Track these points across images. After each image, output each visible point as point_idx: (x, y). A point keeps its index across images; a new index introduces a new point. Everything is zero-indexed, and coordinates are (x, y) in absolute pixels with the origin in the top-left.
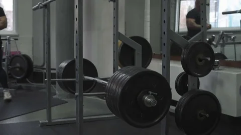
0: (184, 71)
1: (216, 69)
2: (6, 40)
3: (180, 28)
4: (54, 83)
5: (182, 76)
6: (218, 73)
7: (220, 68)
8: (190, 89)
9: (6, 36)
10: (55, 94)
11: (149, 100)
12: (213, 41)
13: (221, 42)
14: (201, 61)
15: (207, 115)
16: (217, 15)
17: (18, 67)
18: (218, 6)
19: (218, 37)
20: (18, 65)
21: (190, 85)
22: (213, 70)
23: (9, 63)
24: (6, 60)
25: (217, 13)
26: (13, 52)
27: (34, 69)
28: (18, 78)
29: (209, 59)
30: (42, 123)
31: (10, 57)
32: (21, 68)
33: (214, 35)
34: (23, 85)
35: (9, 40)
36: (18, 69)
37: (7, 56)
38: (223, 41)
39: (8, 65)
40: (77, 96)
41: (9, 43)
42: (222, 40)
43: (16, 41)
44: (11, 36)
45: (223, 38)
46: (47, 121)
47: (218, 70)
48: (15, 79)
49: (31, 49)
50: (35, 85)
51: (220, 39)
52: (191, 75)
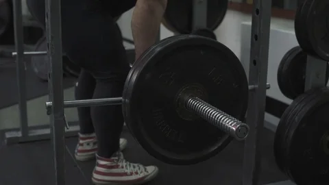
30: (10, 138)
52: (315, 54)
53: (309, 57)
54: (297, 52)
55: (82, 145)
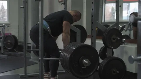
0: (104, 45)
1: (124, 44)
2: (2, 26)
3: (105, 20)
4: (30, 52)
5: (103, 48)
6: (124, 46)
7: (126, 44)
8: (107, 56)
9: (2, 24)
10: (30, 58)
11: (86, 62)
12: (124, 27)
13: (129, 28)
14: (114, 39)
15: (118, 72)
16: (128, 13)
17: (9, 43)
18: (129, 7)
19: (127, 25)
20: (9, 41)
21: (108, 54)
22: (122, 45)
23: (4, 40)
24: (2, 38)
25: (128, 11)
26: (6, 34)
27: (19, 43)
28: (9, 49)
29: (119, 38)
30: (21, 76)
31: (5, 36)
32: (11, 43)
33: (125, 24)
34: (12, 53)
35: (4, 26)
36: (9, 44)
37: (3, 36)
38: (131, 27)
39: (3, 41)
40: (40, 60)
41: (4, 28)
42: (129, 27)
43: (9, 27)
44: (5, 24)
45: (130, 26)
46: (24, 75)
47: (125, 45)
48: (7, 49)
49: (17, 32)
50: (19, 53)
51: (129, 26)
52: (108, 48)
53: (107, 48)
54: (104, 47)
55: (45, 76)
